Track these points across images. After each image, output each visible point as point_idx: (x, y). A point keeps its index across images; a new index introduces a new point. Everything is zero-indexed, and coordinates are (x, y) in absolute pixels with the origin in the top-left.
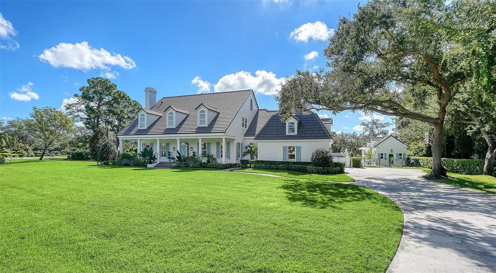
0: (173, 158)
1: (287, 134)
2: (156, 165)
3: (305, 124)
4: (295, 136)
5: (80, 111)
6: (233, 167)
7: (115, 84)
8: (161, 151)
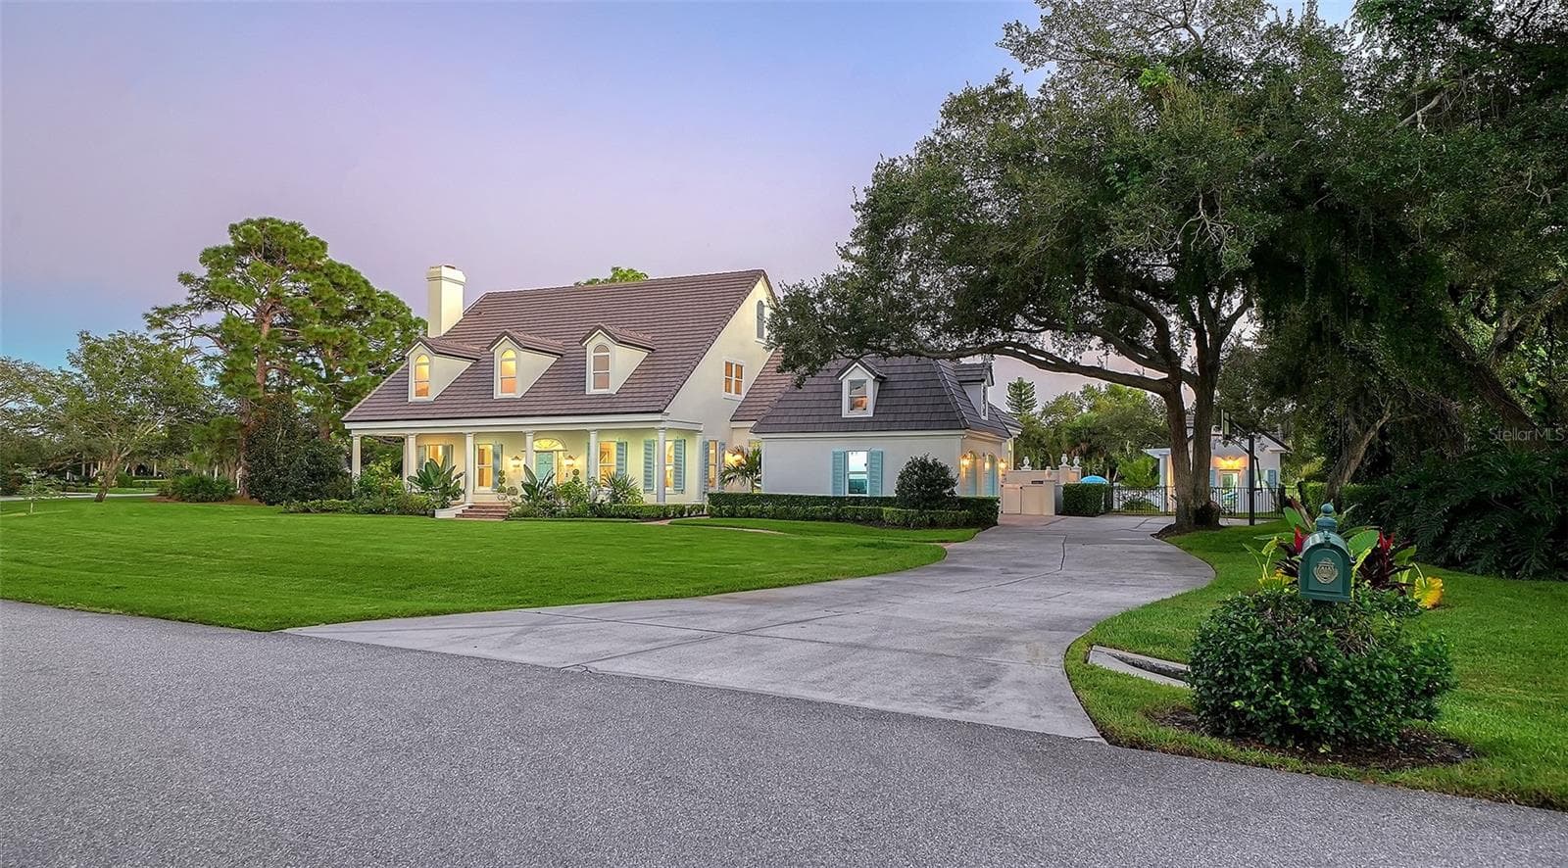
0: (513, 491)
1: (846, 413)
2: (461, 512)
3: (899, 386)
4: (868, 421)
5: (201, 331)
6: (689, 516)
7: (322, 239)
8: (477, 469)
